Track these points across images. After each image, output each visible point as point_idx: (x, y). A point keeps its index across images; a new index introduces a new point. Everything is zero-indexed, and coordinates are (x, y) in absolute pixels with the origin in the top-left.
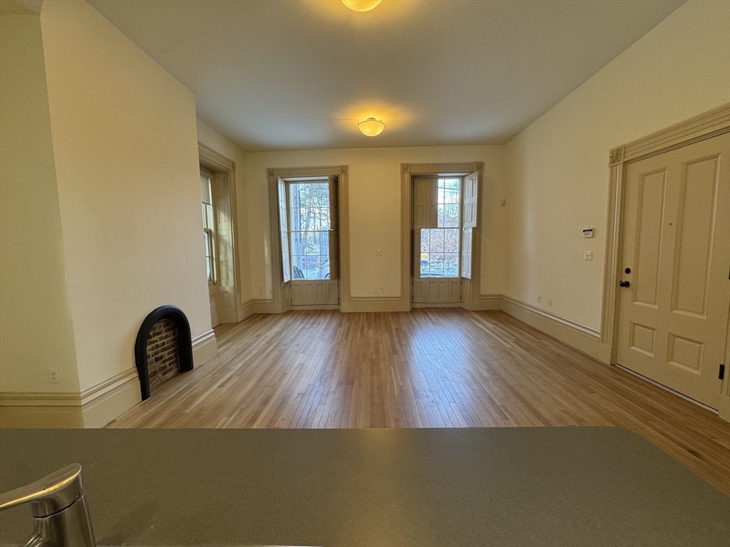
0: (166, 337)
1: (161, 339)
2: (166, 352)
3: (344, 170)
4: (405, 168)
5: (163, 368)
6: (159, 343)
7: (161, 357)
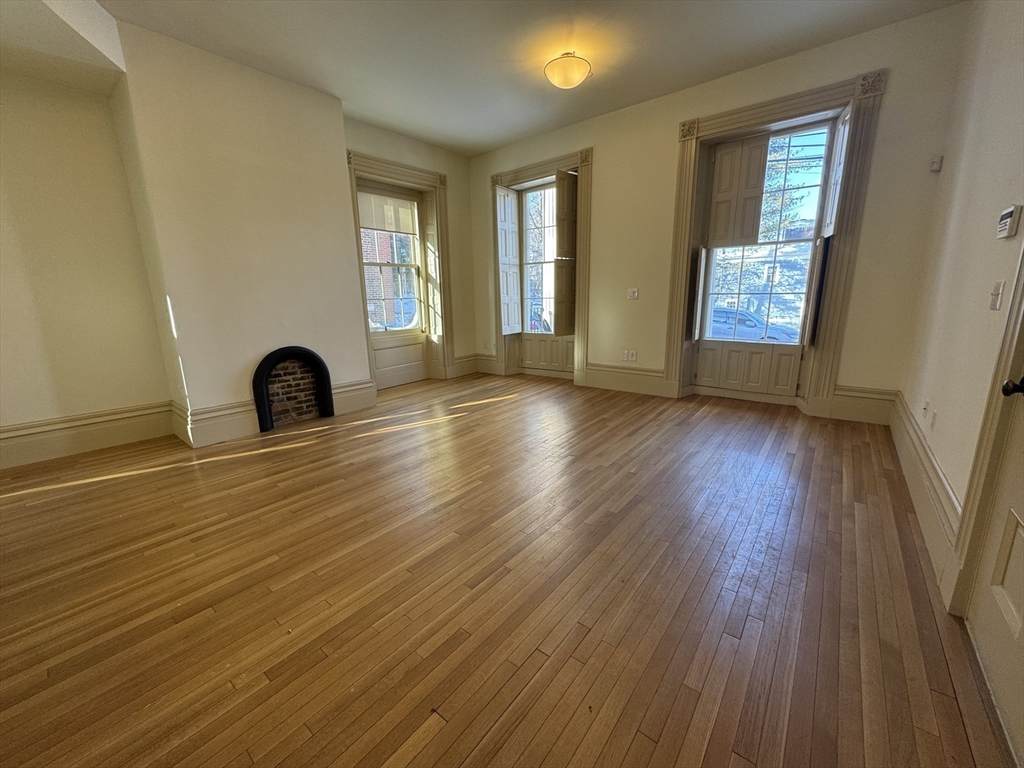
0: (302, 378)
1: (294, 379)
2: (302, 394)
3: (586, 157)
4: (688, 130)
5: (298, 409)
6: (293, 383)
7: (296, 398)
